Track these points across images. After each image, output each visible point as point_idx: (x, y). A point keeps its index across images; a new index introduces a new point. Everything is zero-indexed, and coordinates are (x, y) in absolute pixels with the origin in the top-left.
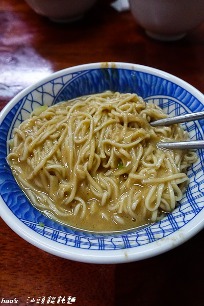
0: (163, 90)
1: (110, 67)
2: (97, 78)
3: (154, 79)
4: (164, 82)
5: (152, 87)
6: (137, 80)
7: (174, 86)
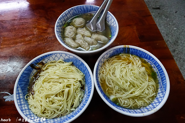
0: (146, 57)
1: (127, 47)
2: (122, 50)
3: (143, 53)
4: (147, 55)
5: (142, 55)
6: (137, 52)
7: (150, 57)
